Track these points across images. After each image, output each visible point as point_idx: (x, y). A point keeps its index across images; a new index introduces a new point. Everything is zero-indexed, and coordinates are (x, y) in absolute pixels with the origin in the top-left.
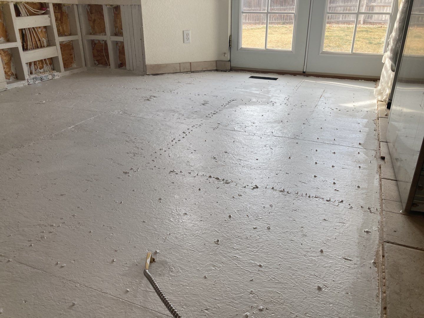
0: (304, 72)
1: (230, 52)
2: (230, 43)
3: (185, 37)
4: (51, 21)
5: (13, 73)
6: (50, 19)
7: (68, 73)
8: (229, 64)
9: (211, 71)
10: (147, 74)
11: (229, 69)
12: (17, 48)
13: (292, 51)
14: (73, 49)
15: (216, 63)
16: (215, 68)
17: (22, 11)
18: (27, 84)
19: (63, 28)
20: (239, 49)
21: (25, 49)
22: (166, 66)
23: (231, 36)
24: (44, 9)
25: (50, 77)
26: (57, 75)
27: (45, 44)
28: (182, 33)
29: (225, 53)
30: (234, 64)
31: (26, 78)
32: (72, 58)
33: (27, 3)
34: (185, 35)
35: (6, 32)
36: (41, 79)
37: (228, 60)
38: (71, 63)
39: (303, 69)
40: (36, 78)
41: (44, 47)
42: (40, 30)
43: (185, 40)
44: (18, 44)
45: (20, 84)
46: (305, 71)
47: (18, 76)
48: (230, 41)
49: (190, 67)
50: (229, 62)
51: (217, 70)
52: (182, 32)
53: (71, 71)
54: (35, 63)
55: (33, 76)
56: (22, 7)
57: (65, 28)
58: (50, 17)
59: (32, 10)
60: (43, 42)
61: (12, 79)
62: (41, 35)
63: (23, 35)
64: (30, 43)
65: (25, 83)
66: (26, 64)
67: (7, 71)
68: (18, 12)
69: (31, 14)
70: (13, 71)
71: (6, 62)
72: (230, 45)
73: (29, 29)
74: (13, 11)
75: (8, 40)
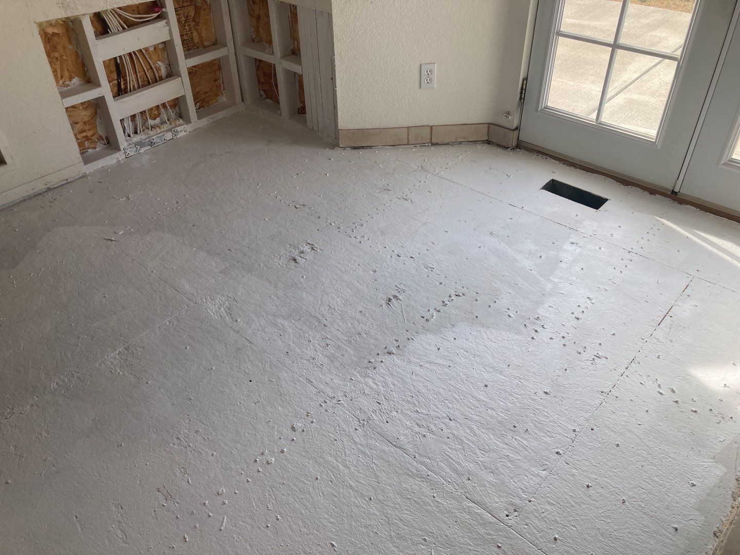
0: (673, 192)
1: (521, 110)
2: (521, 93)
3: (424, 77)
4: (170, 30)
5: (101, 136)
6: (168, 28)
7: (204, 122)
8: (516, 136)
9: (475, 142)
10: (341, 146)
11: (514, 144)
12: (103, 98)
13: (655, 142)
14: (220, 68)
15: (489, 128)
16: (485, 138)
17: (113, 22)
18: (124, 157)
19: (199, 34)
20: (539, 110)
21: (123, 89)
22: (380, 131)
23: (526, 79)
24: (156, 10)
25: (169, 136)
26: (184, 130)
27: (163, 72)
28: (418, 69)
29: (508, 113)
30: (525, 137)
31: (122, 148)
32: (219, 86)
33: (120, 8)
34: (424, 73)
35: (84, 65)
36: (151, 144)
37: (514, 127)
38: (217, 95)
39: (673, 185)
40: (141, 144)
41: (161, 79)
42: (152, 49)
43: (424, 82)
44: (105, 90)
45: (111, 160)
46: (676, 190)
47: (111, 144)
48: (522, 88)
49: (429, 136)
50: (516, 132)
51: (488, 142)
52: (418, 66)
53: (211, 117)
54: (143, 113)
55: (136, 139)
56: (111, 17)
57: (204, 34)
58: (168, 24)
59: (131, 17)
60: (158, 69)
61: (99, 147)
62: (155, 57)
63: (117, 65)
64: (131, 79)
65: (120, 156)
66: (122, 121)
67: (89, 134)
68: (102, 27)
69: (131, 25)
70: (101, 132)
71: (86, 119)
72: (521, 98)
73: (130, 54)
74: (89, 29)
75: (90, 81)
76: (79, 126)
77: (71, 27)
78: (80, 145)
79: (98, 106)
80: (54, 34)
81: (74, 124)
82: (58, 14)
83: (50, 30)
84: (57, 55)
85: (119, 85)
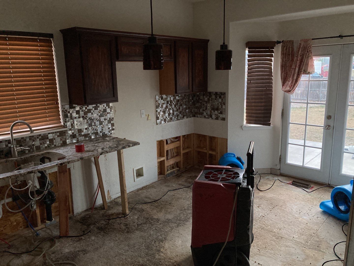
1: (280, 164)
2: (280, 159)
4: (180, 144)
7: (184, 169)
8: (279, 172)
11: (279, 174)
12: (164, 160)
13: (320, 170)
15: (271, 169)
17: (169, 142)
18: (166, 177)
19: (185, 145)
20: (286, 164)
21: (167, 159)
23: (280, 155)
24: (178, 139)
27: (176, 155)
29: (276, 165)
30: (282, 171)
33: (171, 138)
35: (161, 152)
37: (279, 169)
40: (170, 174)
41: (175, 157)
42: (175, 149)
46: (330, 183)
47: (162, 174)
48: (280, 158)
50: (279, 170)
51: (271, 173)
54: (170, 166)
55: (168, 172)
56: (169, 140)
59: (172, 140)
63: (167, 152)
66: (167, 167)
69: (172, 142)
72: (280, 161)
73: (172, 149)
74: (165, 143)
75: (161, 156)
77: (161, 142)
79: (161, 163)
82: (161, 139)
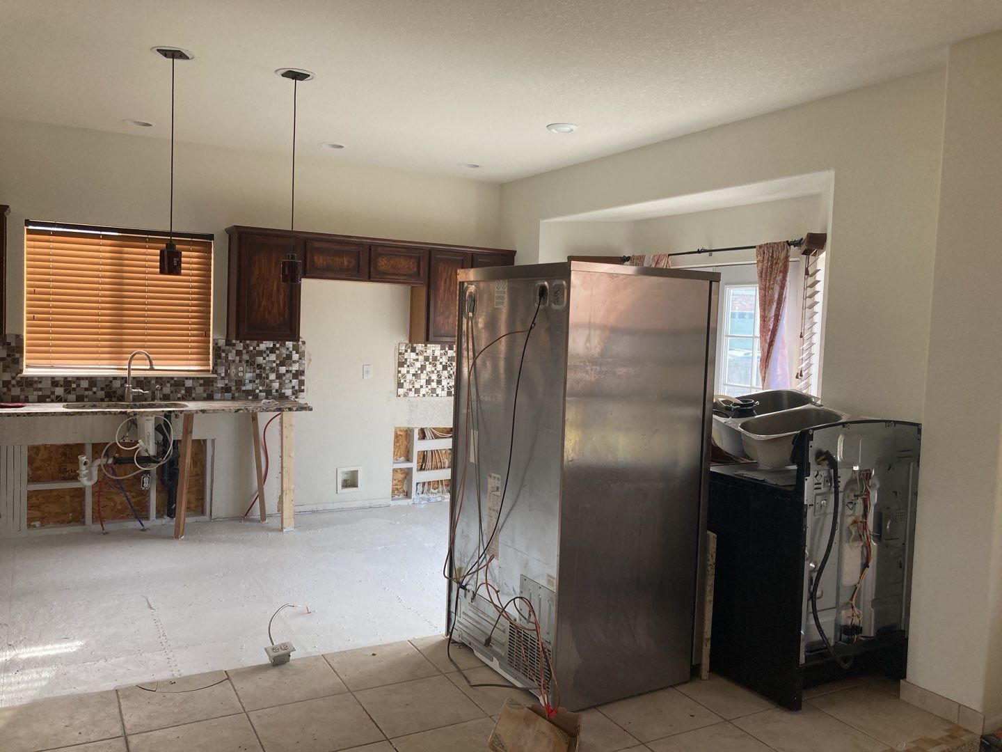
5: (404, 490)
12: (412, 468)
17: (428, 434)
18: (412, 503)
21: (421, 469)
24: (451, 433)
25: (439, 499)
27: (447, 465)
31: (413, 497)
33: (434, 429)
35: (408, 452)
36: (429, 499)
40: (423, 499)
41: (444, 468)
42: (444, 452)
44: (414, 465)
45: (405, 502)
47: (408, 495)
54: (429, 483)
55: (421, 496)
56: (428, 431)
59: (437, 432)
60: (444, 463)
61: (402, 495)
62: (444, 456)
63: (424, 456)
64: (429, 464)
65: (410, 501)
66: (417, 484)
67: (399, 487)
68: (423, 436)
69: (437, 437)
70: (405, 488)
71: (400, 479)
73: (432, 451)
74: (416, 435)
75: (408, 460)
76: (395, 482)
77: (408, 433)
78: (393, 491)
79: (408, 473)
80: (400, 435)
81: (394, 479)
82: (405, 425)
83: (399, 433)
84: (398, 444)
85: (422, 466)
